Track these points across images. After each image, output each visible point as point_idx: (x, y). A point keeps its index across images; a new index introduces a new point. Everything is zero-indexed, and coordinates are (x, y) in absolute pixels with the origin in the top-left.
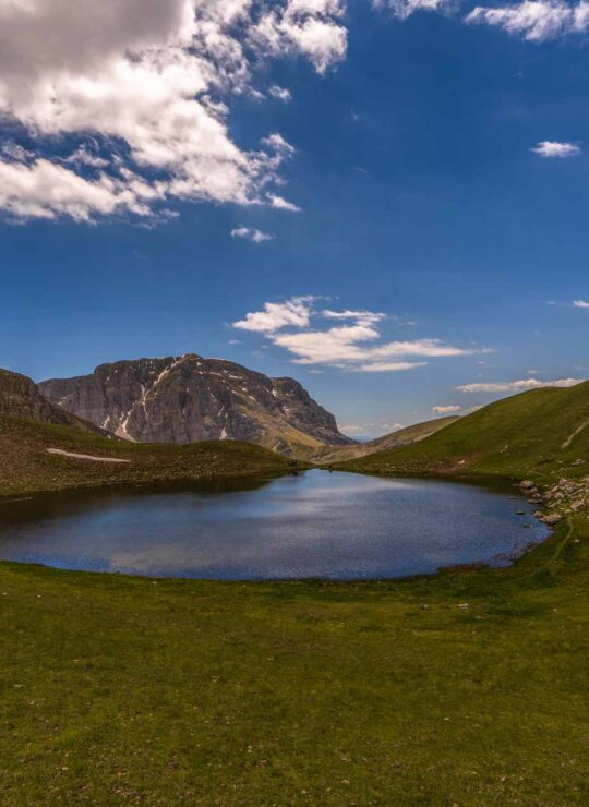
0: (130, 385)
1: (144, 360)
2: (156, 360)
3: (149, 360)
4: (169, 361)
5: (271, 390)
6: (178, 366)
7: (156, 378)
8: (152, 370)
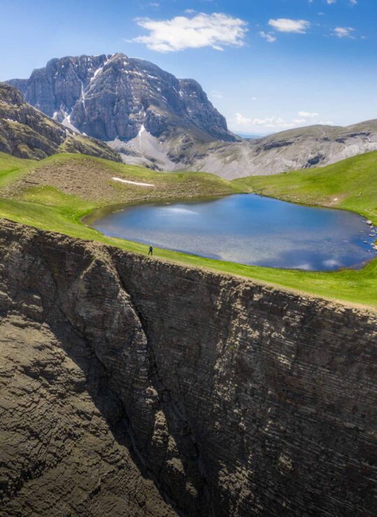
0: (73, 80)
1: (84, 56)
2: (92, 58)
3: (87, 57)
4: (102, 59)
5: (178, 90)
6: (110, 65)
7: (92, 75)
8: (89, 67)
